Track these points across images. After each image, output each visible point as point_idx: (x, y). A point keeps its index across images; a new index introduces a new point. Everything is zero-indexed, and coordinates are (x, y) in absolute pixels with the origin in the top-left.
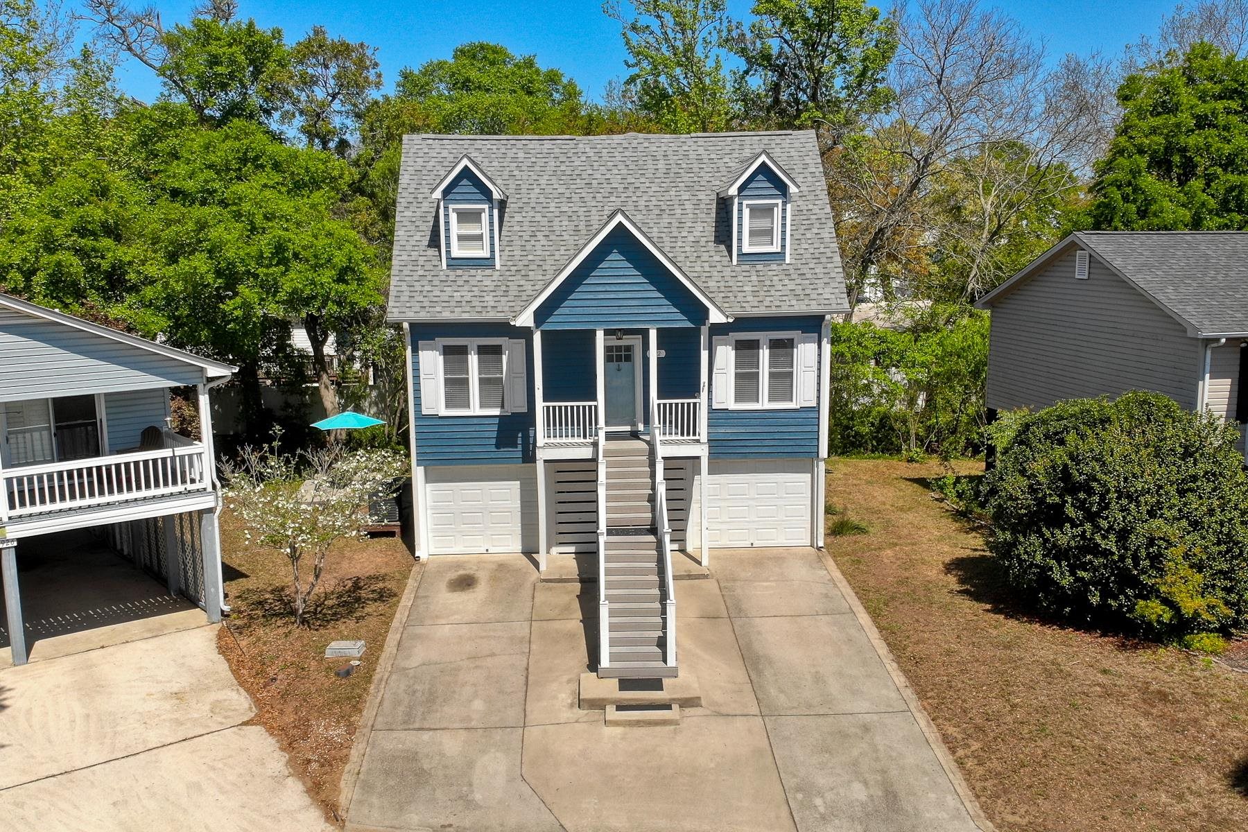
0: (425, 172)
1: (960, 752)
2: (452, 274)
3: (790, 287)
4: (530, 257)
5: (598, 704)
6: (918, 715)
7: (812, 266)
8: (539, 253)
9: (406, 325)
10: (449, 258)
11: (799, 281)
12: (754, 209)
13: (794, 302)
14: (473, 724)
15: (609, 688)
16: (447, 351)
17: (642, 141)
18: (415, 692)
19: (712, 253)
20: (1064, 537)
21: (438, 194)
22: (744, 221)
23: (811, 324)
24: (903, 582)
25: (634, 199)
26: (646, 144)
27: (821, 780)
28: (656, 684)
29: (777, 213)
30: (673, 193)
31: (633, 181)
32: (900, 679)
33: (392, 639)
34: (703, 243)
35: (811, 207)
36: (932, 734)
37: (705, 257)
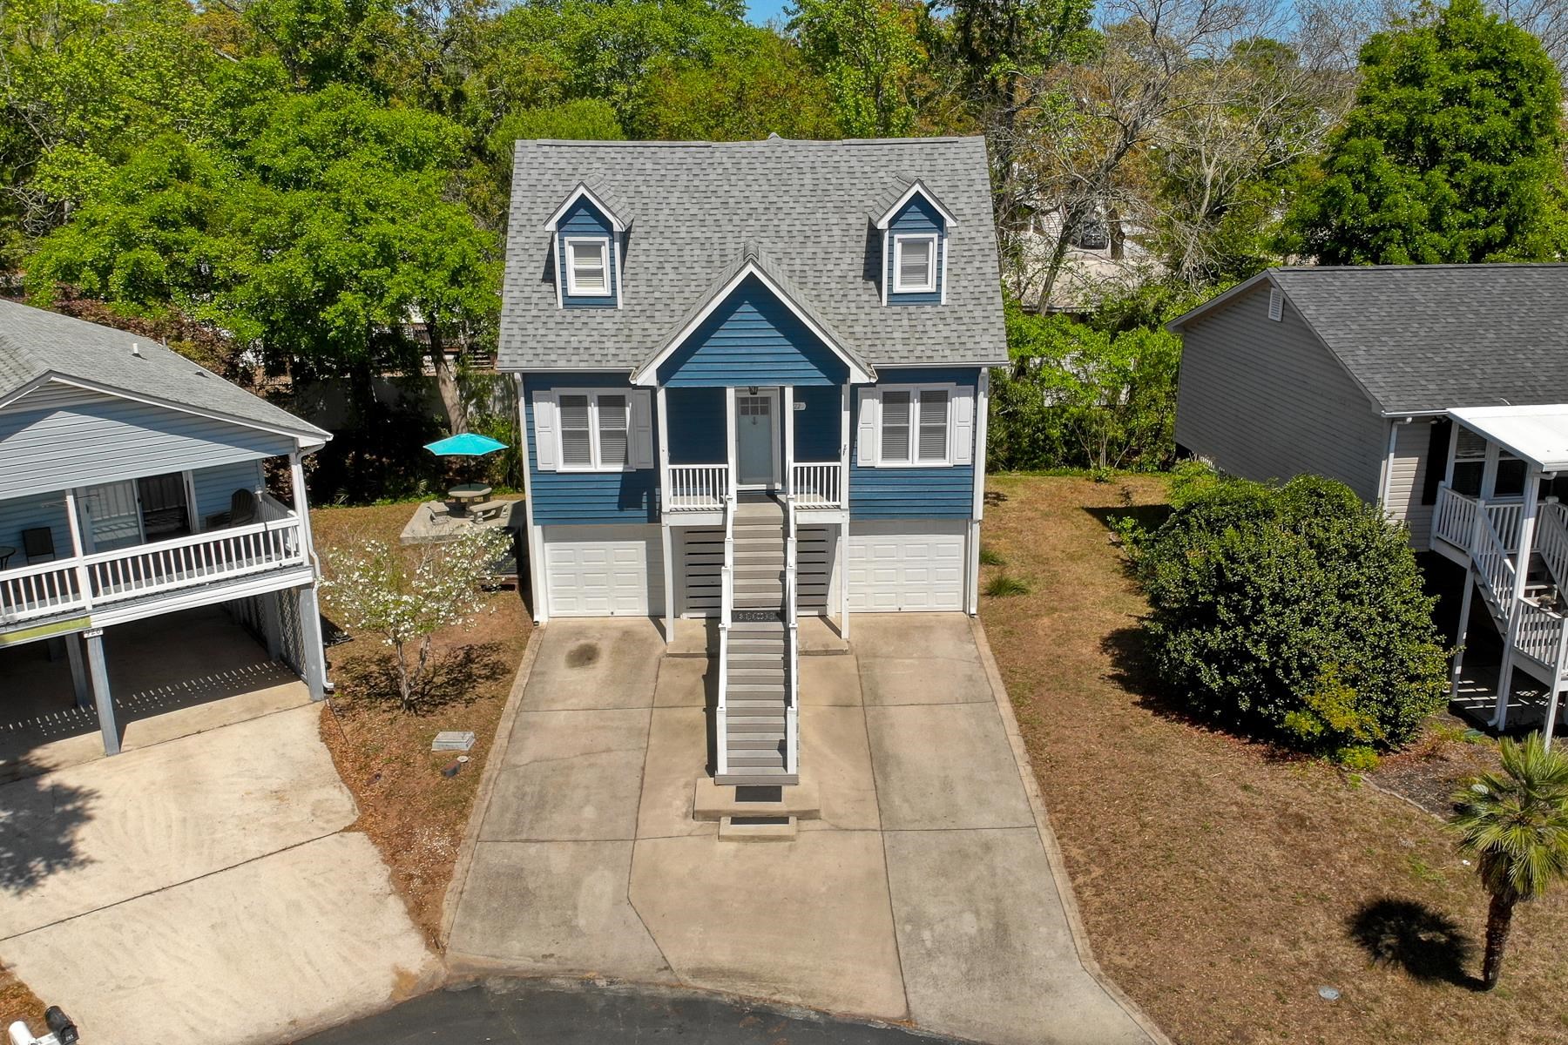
0: (540, 188)
1: (1080, 879)
2: (569, 314)
3: (945, 334)
4: (657, 295)
5: (713, 816)
6: (1044, 832)
7: (970, 307)
8: (666, 289)
9: (517, 376)
10: (565, 296)
11: (954, 327)
12: (907, 245)
13: (947, 352)
14: (583, 836)
15: (724, 798)
16: (565, 402)
17: (787, 149)
18: (524, 795)
19: (860, 291)
20: (1215, 639)
21: (551, 226)
22: (896, 257)
23: (966, 377)
24: (1054, 661)
25: (776, 222)
26: (792, 153)
27: (933, 909)
28: (773, 793)
29: (933, 248)
30: (819, 216)
31: (775, 199)
32: (1031, 786)
33: (504, 727)
34: (850, 279)
35: (974, 234)
36: (1055, 857)
37: (852, 295)
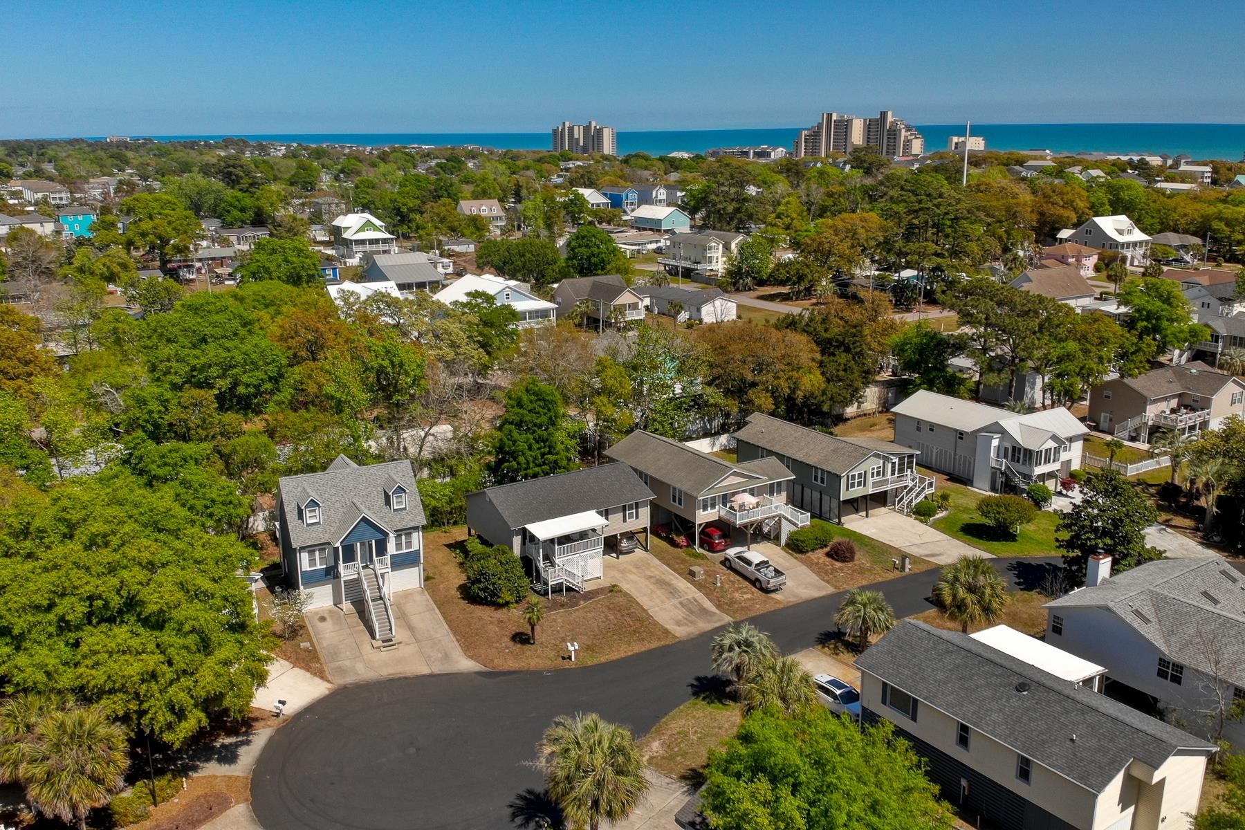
1: (460, 642)
2: (308, 529)
3: (409, 518)
5: (379, 648)
6: (451, 635)
7: (414, 509)
8: (333, 517)
9: (297, 549)
10: (307, 524)
11: (411, 516)
12: (397, 498)
13: (410, 523)
14: (350, 658)
15: (380, 643)
16: (309, 552)
18: (331, 653)
19: (386, 510)
22: (394, 500)
27: (432, 654)
28: (391, 640)
29: (403, 497)
30: (370, 489)
31: (357, 486)
33: (314, 639)
34: (382, 507)
37: (383, 511)
